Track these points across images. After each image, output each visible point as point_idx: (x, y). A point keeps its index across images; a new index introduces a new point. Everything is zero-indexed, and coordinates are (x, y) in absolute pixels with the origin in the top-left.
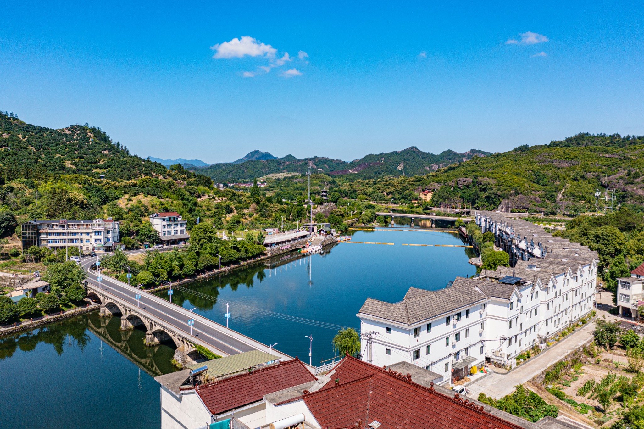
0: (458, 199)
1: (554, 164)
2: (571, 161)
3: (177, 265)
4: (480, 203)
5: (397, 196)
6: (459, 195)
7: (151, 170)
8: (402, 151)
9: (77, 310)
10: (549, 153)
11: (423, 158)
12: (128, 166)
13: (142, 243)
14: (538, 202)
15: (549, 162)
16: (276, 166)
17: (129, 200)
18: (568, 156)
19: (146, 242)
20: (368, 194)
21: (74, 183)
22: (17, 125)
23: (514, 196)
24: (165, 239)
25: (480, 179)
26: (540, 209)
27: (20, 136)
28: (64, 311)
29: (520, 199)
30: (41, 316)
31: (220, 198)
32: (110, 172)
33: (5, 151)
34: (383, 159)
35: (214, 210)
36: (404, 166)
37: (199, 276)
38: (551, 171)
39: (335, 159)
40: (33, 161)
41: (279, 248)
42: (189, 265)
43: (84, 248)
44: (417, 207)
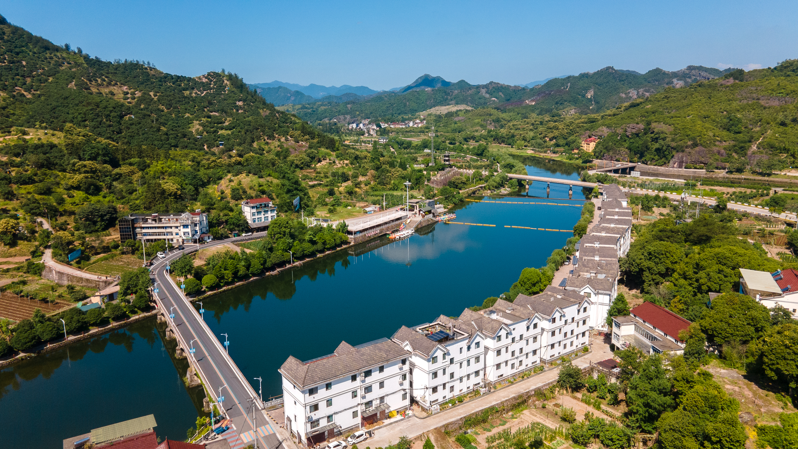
0: (624, 150)
1: (760, 101)
2: (785, 98)
3: (244, 266)
4: (648, 156)
5: (562, 142)
6: (626, 145)
7: (274, 131)
8: (595, 73)
9: (141, 316)
10: (758, 86)
11: (620, 81)
12: (251, 128)
13: (231, 231)
14: (722, 155)
15: (754, 99)
16: (443, 97)
17: (231, 181)
18: (783, 91)
19: (235, 230)
20: (528, 140)
21: (184, 161)
22: (154, 75)
23: (691, 148)
24: (255, 226)
25: (654, 125)
26: (723, 164)
27: (152, 94)
28: (129, 317)
29: (699, 152)
30: (109, 323)
31: (342, 162)
32: (235, 133)
33: (129, 120)
34: (569, 84)
35: (331, 178)
36: (594, 92)
37: (267, 274)
38: (753, 111)
39: (512, 85)
40: (155, 129)
41: (365, 235)
42: (256, 265)
43: (175, 241)
44: (577, 159)
